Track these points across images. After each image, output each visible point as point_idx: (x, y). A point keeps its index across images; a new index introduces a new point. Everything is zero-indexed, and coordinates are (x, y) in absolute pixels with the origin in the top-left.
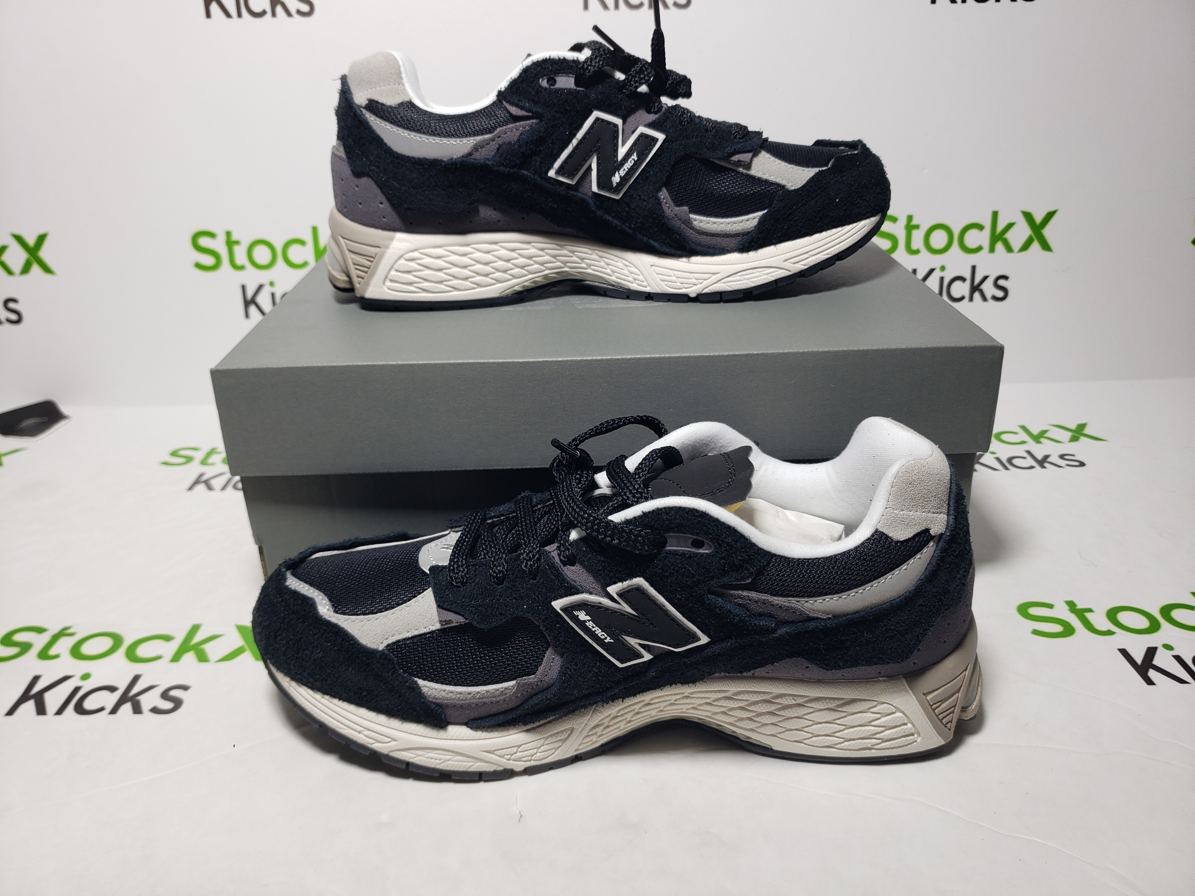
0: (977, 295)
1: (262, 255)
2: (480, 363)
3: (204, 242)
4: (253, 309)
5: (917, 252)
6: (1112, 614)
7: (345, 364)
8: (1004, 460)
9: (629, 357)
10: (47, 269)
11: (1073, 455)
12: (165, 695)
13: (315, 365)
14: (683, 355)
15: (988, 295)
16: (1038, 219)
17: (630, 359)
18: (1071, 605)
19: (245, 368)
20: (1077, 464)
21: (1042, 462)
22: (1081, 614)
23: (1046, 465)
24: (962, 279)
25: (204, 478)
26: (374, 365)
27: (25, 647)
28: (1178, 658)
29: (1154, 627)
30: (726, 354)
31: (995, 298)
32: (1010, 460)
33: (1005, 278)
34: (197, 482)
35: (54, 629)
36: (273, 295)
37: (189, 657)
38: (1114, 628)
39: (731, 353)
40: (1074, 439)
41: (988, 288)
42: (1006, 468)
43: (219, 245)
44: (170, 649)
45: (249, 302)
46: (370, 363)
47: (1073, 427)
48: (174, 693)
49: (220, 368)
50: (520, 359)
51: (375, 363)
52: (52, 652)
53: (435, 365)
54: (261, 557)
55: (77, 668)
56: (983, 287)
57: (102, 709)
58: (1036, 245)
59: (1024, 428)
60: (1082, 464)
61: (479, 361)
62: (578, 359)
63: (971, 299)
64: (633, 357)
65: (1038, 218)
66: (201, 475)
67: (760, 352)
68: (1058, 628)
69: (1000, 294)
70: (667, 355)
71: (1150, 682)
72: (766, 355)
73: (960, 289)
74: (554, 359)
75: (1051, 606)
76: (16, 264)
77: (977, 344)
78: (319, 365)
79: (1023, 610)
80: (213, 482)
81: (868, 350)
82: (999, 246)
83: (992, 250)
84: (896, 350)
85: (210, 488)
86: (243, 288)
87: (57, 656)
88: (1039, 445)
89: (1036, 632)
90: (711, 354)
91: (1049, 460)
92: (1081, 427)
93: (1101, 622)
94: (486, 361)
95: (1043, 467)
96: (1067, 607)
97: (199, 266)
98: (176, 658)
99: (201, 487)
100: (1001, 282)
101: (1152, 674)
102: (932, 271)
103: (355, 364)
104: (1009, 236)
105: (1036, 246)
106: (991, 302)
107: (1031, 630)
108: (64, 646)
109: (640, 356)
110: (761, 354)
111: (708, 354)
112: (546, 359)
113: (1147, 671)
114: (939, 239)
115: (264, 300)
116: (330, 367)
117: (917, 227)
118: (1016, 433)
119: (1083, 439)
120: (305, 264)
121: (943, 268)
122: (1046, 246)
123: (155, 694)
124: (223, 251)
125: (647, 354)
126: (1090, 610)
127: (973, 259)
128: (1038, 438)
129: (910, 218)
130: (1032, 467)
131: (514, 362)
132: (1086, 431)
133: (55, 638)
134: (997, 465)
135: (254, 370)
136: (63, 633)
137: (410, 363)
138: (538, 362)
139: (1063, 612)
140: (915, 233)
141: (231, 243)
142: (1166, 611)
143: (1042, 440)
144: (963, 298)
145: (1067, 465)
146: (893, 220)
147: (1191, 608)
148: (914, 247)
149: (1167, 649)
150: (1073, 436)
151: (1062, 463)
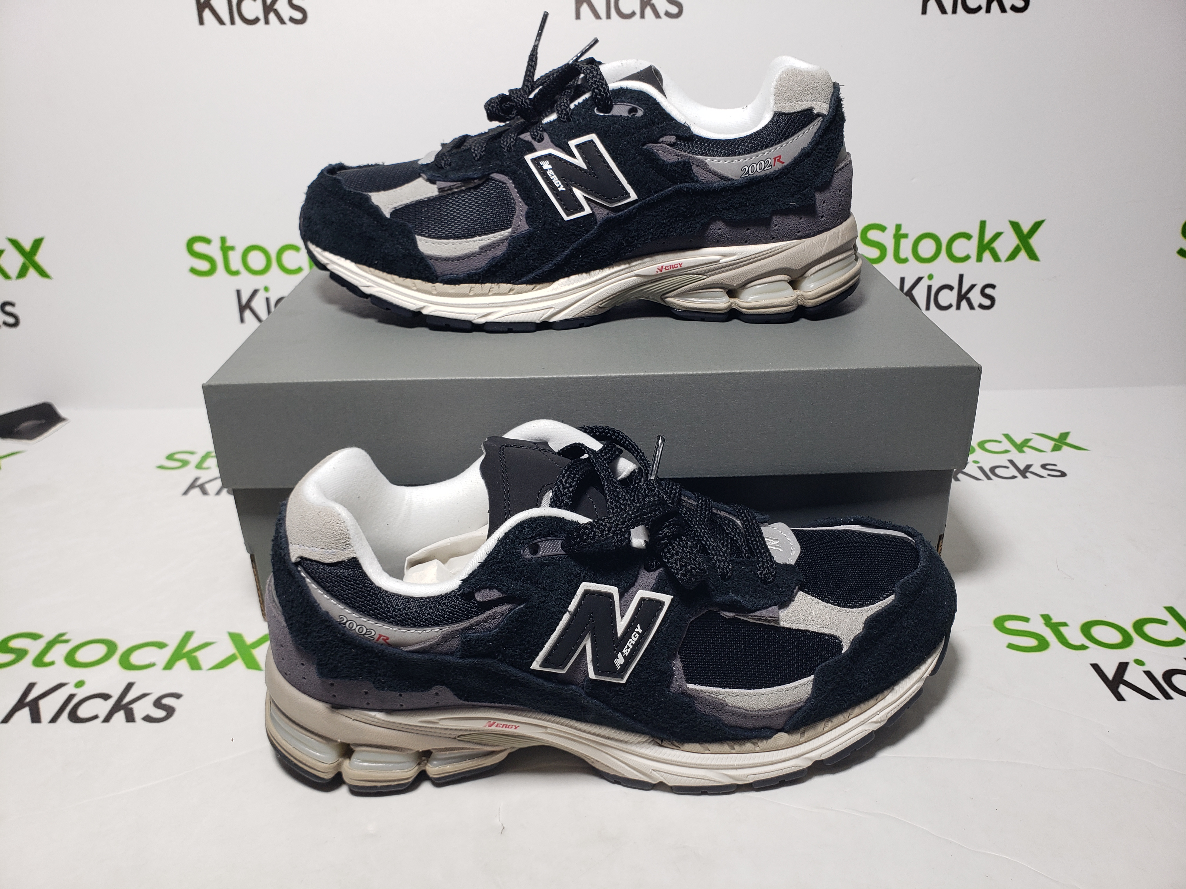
0: (964, 303)
1: (257, 260)
2: (468, 380)
3: (199, 247)
4: (248, 314)
5: (906, 260)
6: (1086, 629)
7: (335, 380)
8: (987, 469)
9: (615, 375)
10: (43, 274)
11: (1055, 465)
12: (158, 704)
13: (305, 381)
14: (667, 373)
15: (976, 304)
16: (1026, 229)
17: (616, 377)
18: (1047, 618)
19: (236, 383)
20: (1059, 474)
21: (1024, 472)
22: (1056, 627)
23: (1028, 474)
24: (949, 287)
25: (199, 482)
26: (364, 382)
27: (21, 654)
28: (1149, 674)
29: (1127, 641)
30: (709, 372)
31: (981, 306)
32: (993, 469)
33: (993, 286)
34: (192, 486)
35: (49, 636)
36: (268, 300)
37: (182, 665)
38: (1087, 643)
39: (714, 372)
40: (1056, 448)
41: (976, 297)
42: (989, 478)
43: (214, 250)
44: (162, 656)
45: (244, 307)
46: (359, 380)
47: (1056, 436)
48: (166, 701)
49: (212, 383)
50: (507, 376)
51: (364, 380)
52: (47, 659)
53: (424, 381)
54: (252, 564)
55: (72, 675)
56: (970, 295)
57: (96, 717)
59: (1007, 436)
60: (1063, 474)
61: (467, 378)
62: (565, 376)
63: (958, 307)
64: (618, 374)
66: (196, 479)
67: (742, 371)
68: (1033, 642)
69: (987, 302)
70: (652, 374)
71: (1120, 698)
72: (748, 374)
73: (948, 297)
74: (540, 377)
75: (1026, 620)
76: (13, 269)
77: (956, 364)
78: (309, 381)
79: (1000, 623)
80: (208, 487)
81: (848, 369)
82: (987, 255)
83: (979, 259)
84: (876, 369)
85: (205, 492)
86: (238, 292)
87: (52, 663)
88: (1022, 454)
89: (1011, 646)
90: (695, 373)
91: (1031, 470)
92: (1064, 436)
93: (1075, 636)
94: (474, 378)
95: (1025, 477)
96: (1043, 621)
97: (193, 271)
98: (169, 666)
99: (196, 492)
100: (988, 291)
101: (1123, 689)
102: (920, 279)
103: (345, 380)
104: (996, 245)
105: (1023, 255)
106: (978, 310)
107: (1006, 644)
108: (59, 653)
109: (624, 374)
110: (743, 372)
111: (691, 373)
112: (533, 377)
113: (1118, 687)
114: (927, 248)
115: (259, 304)
116: (320, 383)
117: (906, 236)
118: (1000, 442)
119: (1065, 448)
120: (299, 270)
121: (931, 277)
122: (1033, 256)
123: (148, 701)
124: (218, 257)
125: (632, 372)
126: (1065, 624)
127: (960, 268)
128: (1020, 447)
129: (898, 227)
130: (1014, 477)
131: (501, 379)
132: (1069, 440)
133: (50, 645)
134: (980, 475)
135: (245, 385)
136: (58, 639)
137: (398, 379)
138: (525, 379)
139: (1038, 626)
140: (903, 241)
141: (226, 249)
142: (1139, 625)
143: (1025, 449)
144: (950, 306)
145: (1049, 475)
146: (882, 228)
147: (1164, 623)
148: (902, 255)
149: (1139, 664)
150: (1055, 445)
151: (1044, 473)
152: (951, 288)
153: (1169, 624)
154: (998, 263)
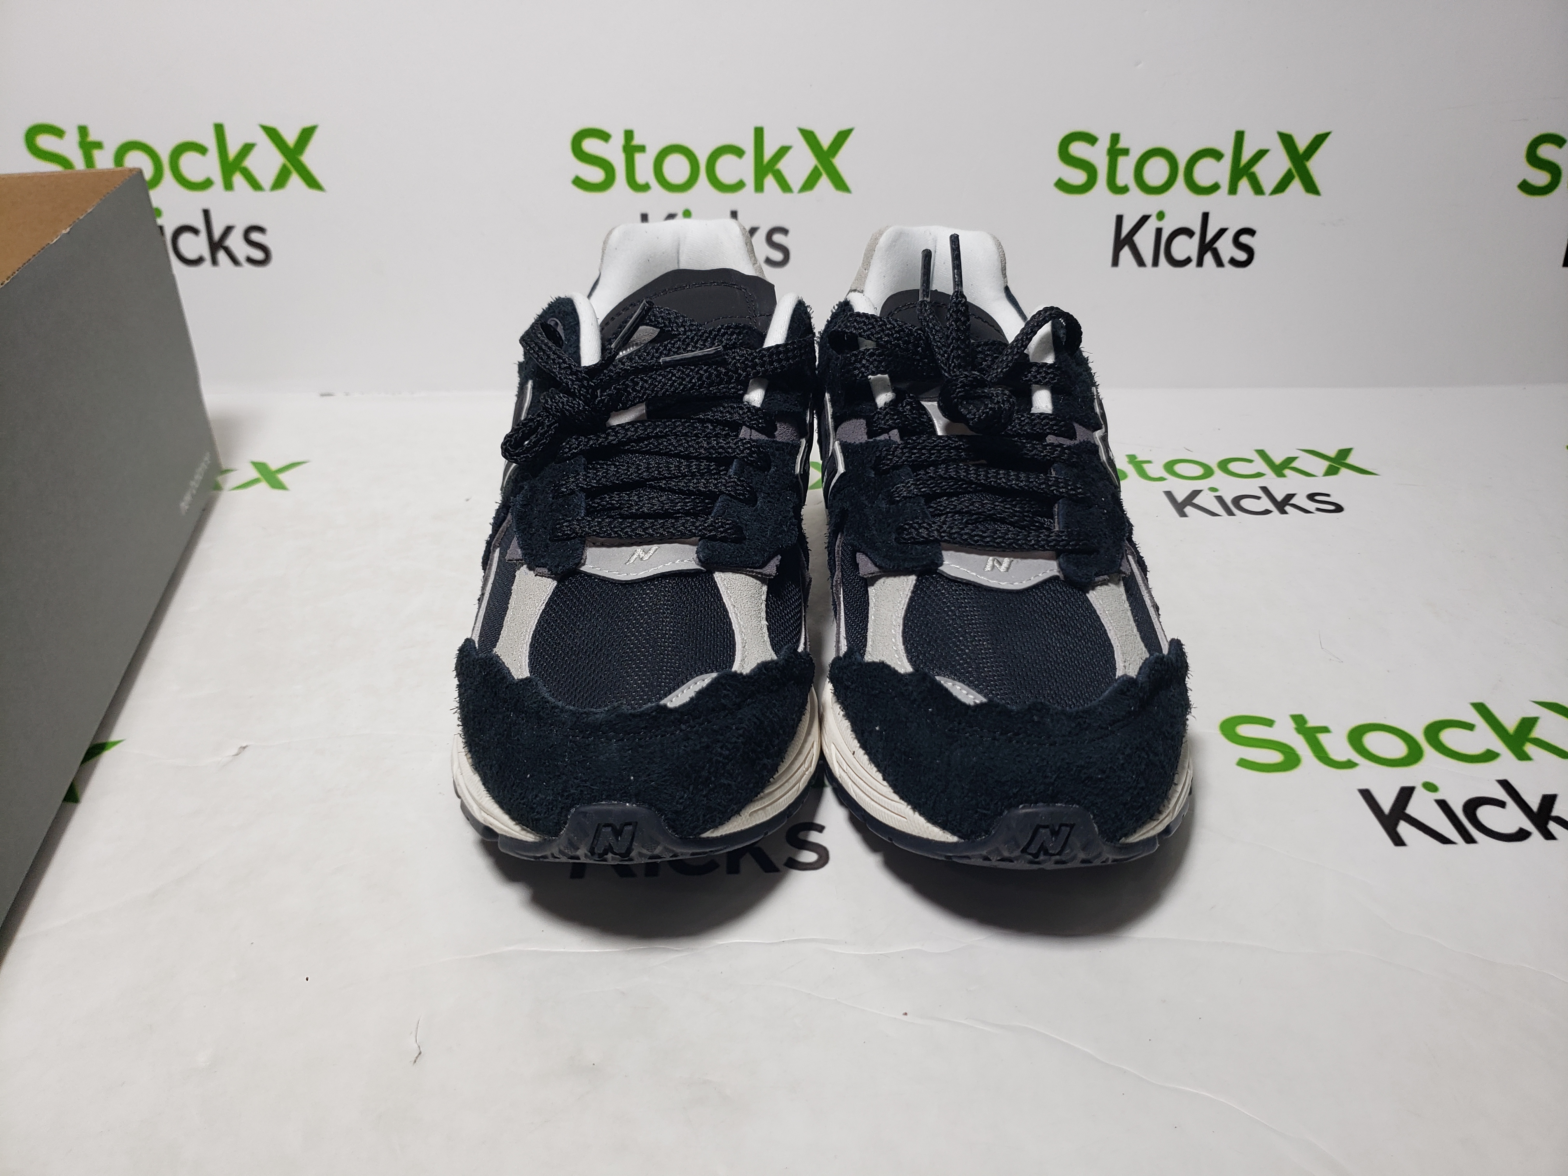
0: (1208, 257)
5: (1124, 190)
6: (1356, 736)
8: (1228, 500)
11: (1328, 495)
15: (1225, 259)
18: (1299, 721)
20: (1332, 508)
21: (1282, 505)
22: (1312, 735)
23: (1288, 508)
24: (1188, 232)
28: (1443, 805)
29: (1414, 755)
31: (1234, 262)
32: (1237, 501)
33: (1251, 232)
38: (1356, 757)
40: (1331, 471)
41: (1225, 247)
42: (1231, 513)
47: (1332, 454)
56: (1218, 245)
58: (1296, 185)
59: (1262, 453)
60: (1339, 509)
63: (1200, 263)
65: (1302, 145)
68: (1276, 757)
69: (1242, 256)
71: (1398, 841)
73: (1185, 247)
75: (1269, 723)
79: (1229, 728)
82: (1244, 184)
83: (1233, 190)
88: (1281, 479)
89: (1243, 763)
91: (1292, 501)
92: (1344, 453)
93: (1339, 749)
95: (1284, 512)
96: (1292, 725)
100: (1245, 239)
101: (1404, 828)
102: (1145, 219)
104: (1257, 169)
106: (1228, 267)
107: (1236, 760)
113: (1397, 824)
114: (1156, 172)
117: (1126, 152)
118: (1251, 461)
119: (1344, 471)
121: (1161, 216)
122: (1311, 187)
126: (1325, 730)
127: (1204, 203)
128: (1280, 469)
129: (1116, 138)
130: (1267, 512)
132: (1351, 460)
134: (1217, 508)
140: (1122, 160)
142: (1433, 731)
143: (1287, 472)
144: (1188, 261)
145: (1318, 509)
146: (1091, 139)
147: (1470, 727)
148: (1120, 182)
149: (1429, 790)
150: (1330, 467)
151: (1311, 506)
152: (1189, 233)
153: (1477, 729)
154: (1259, 197)
